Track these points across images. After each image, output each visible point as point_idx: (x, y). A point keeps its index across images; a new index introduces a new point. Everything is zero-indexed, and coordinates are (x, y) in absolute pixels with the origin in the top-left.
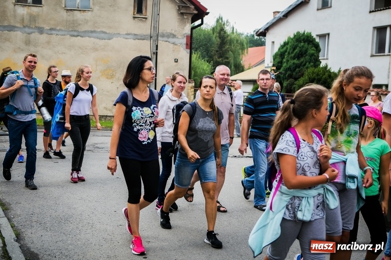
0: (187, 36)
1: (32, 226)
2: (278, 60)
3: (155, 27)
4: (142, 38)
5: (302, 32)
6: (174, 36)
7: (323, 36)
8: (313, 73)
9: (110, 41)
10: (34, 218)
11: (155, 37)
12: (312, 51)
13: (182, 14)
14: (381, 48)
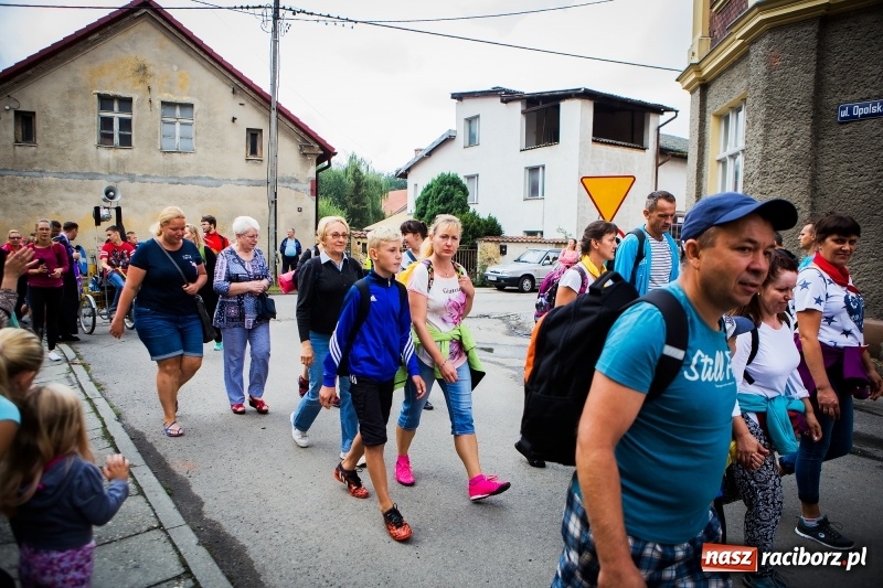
0: (312, 181)
1: (134, 405)
2: (421, 205)
3: (273, 170)
4: (258, 184)
5: (447, 173)
6: (296, 181)
7: (470, 178)
9: (219, 189)
10: (136, 397)
11: (272, 183)
12: (459, 195)
13: (305, 154)
14: (534, 190)
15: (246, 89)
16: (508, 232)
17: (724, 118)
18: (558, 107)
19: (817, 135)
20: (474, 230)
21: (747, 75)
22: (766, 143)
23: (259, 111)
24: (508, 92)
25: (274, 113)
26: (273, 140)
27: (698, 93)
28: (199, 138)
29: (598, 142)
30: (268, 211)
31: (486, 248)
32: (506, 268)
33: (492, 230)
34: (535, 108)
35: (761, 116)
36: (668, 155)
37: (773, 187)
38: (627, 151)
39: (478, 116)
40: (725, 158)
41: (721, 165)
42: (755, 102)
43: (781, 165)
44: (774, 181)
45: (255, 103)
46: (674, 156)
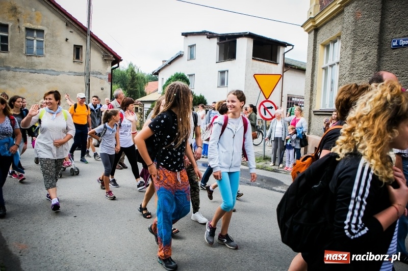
0: (109, 74)
3: (88, 67)
4: (80, 75)
5: (179, 73)
6: (100, 74)
7: (190, 75)
9: (58, 76)
11: (87, 74)
13: (105, 60)
14: (223, 83)
15: (73, 23)
17: (327, 46)
18: (235, 42)
19: (380, 55)
21: (342, 23)
22: (353, 59)
23: (81, 36)
24: (210, 33)
25: (89, 37)
26: (88, 51)
27: (313, 33)
28: (47, 48)
29: (255, 59)
30: (85, 89)
33: (200, 101)
34: (224, 41)
35: (350, 44)
36: (288, 67)
38: (269, 64)
39: (195, 45)
40: (327, 67)
41: (324, 70)
42: (347, 36)
43: (361, 70)
44: (357, 78)
45: (78, 32)
46: (291, 68)
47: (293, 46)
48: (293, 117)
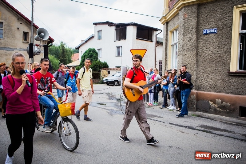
2: (83, 58)
5: (91, 48)
7: (99, 50)
8: (95, 63)
12: (95, 55)
14: (119, 54)
15: (22, 18)
16: (110, 67)
17: (173, 32)
18: (126, 28)
19: (198, 38)
20: (99, 66)
21: (179, 20)
22: (184, 40)
23: (27, 26)
24: (110, 23)
25: (32, 27)
26: (32, 36)
27: (165, 25)
28: (5, 34)
29: (138, 39)
31: (103, 72)
32: (110, 78)
33: (105, 66)
34: (119, 28)
35: (182, 32)
36: (159, 43)
37: (186, 53)
38: (147, 42)
39: (101, 30)
40: (173, 44)
41: (172, 46)
42: (181, 28)
43: (188, 47)
44: (186, 51)
45: (26, 23)
46: (161, 44)
47: (162, 30)
48: (153, 74)
